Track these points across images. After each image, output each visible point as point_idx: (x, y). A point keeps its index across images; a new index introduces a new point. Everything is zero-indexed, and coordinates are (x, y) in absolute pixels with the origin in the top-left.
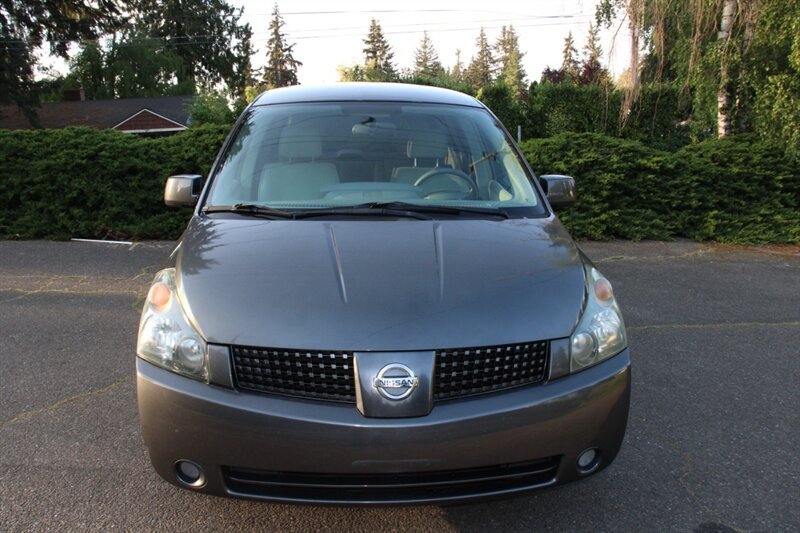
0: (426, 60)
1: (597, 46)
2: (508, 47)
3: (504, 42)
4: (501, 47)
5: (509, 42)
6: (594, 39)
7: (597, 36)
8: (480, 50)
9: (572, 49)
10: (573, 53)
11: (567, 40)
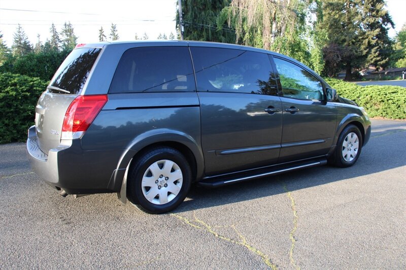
0: (21, 39)
1: (116, 34)
2: (69, 34)
3: (66, 31)
4: (64, 34)
5: (69, 31)
6: (114, 31)
7: (115, 29)
8: (53, 35)
9: (103, 35)
10: (104, 37)
11: (100, 31)
